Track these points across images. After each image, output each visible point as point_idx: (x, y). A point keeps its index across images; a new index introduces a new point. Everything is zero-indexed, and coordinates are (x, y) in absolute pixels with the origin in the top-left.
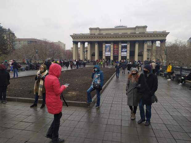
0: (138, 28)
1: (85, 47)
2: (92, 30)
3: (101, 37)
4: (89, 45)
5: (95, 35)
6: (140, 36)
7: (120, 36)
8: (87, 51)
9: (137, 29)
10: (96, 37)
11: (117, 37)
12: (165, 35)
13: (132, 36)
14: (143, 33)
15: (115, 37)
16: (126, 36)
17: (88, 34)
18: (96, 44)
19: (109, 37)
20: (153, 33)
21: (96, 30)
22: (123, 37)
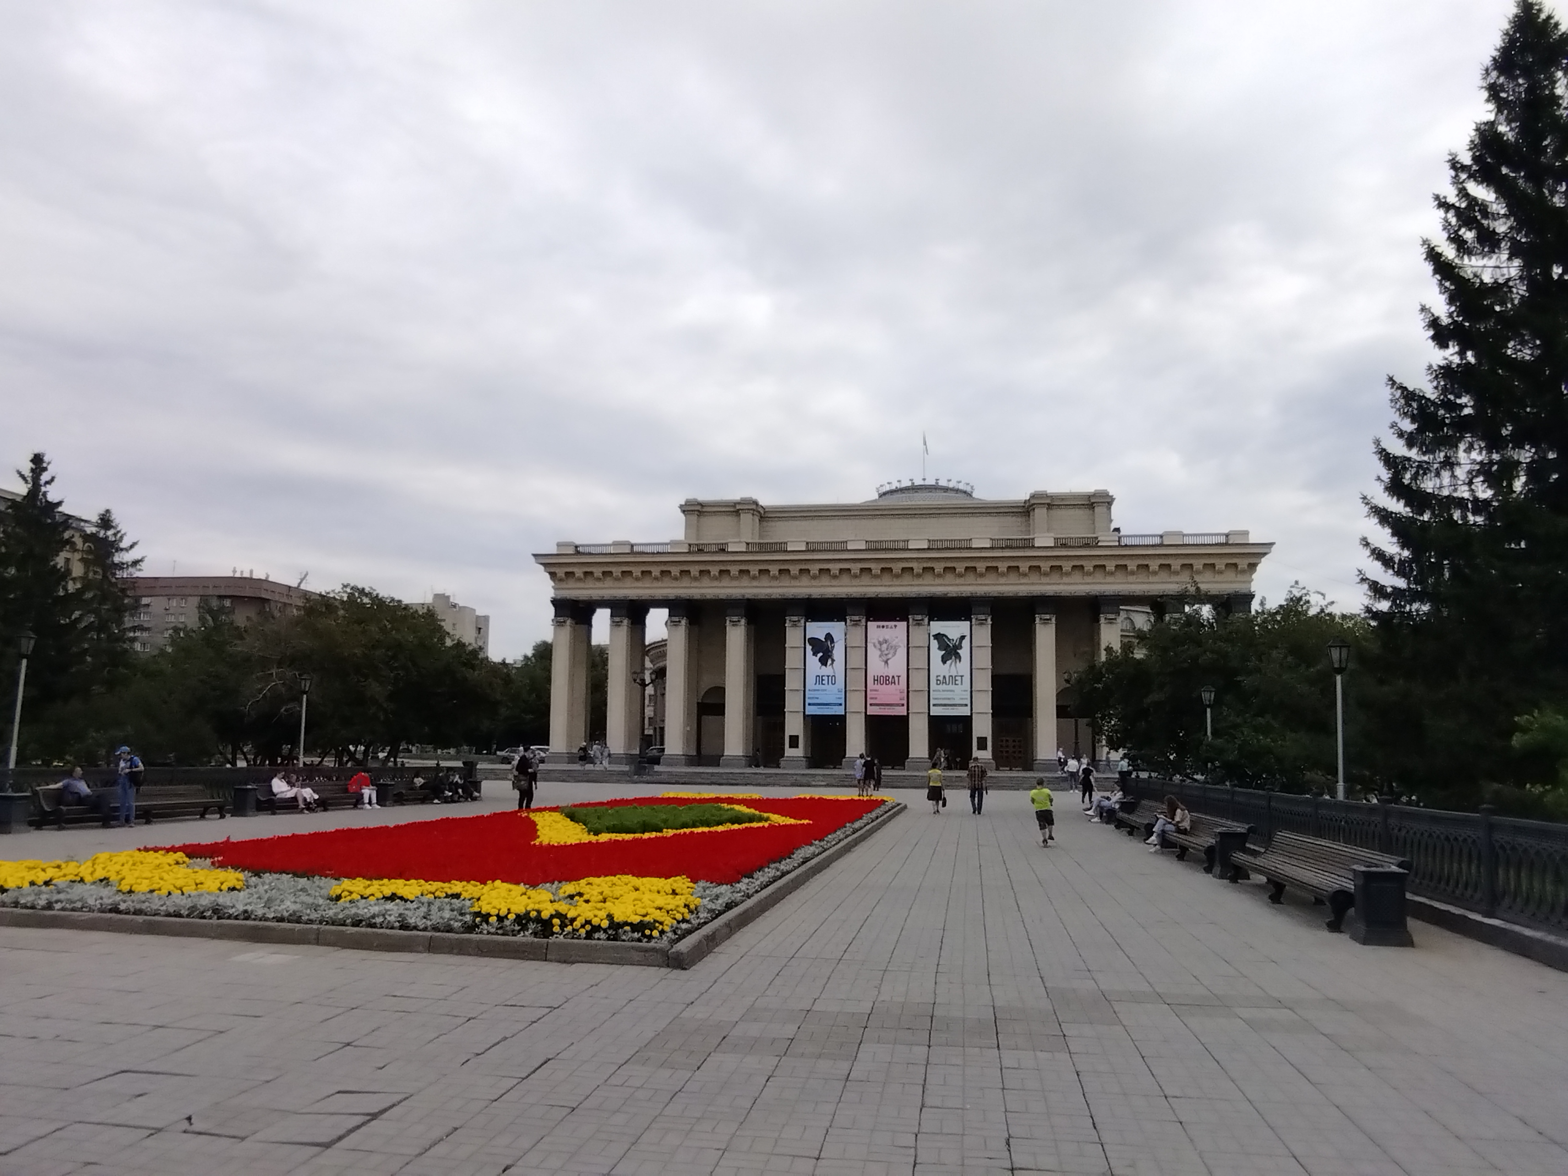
0: (1050, 506)
1: (647, 643)
2: (700, 513)
3: (774, 570)
4: (681, 632)
5: (723, 551)
6: (1067, 566)
7: (917, 567)
8: (660, 674)
9: (1040, 514)
10: (734, 570)
11: (897, 567)
12: (1243, 563)
13: (1003, 566)
14: (1087, 546)
15: (876, 568)
16: (960, 567)
17: (673, 543)
18: (735, 624)
19: (835, 568)
20: (1161, 545)
21: (730, 520)
22: (939, 567)
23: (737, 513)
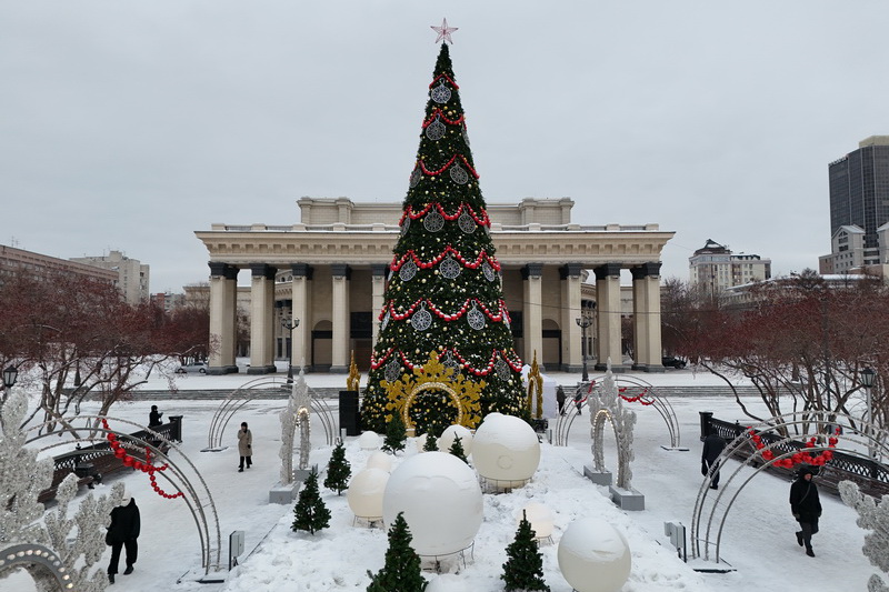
0: (535, 208)
2: (312, 207)
3: (364, 245)
4: (301, 285)
6: (549, 245)
9: (529, 211)
10: (338, 245)
12: (654, 244)
13: (510, 245)
18: (338, 280)
20: (606, 233)
21: (332, 211)
23: (337, 207)
